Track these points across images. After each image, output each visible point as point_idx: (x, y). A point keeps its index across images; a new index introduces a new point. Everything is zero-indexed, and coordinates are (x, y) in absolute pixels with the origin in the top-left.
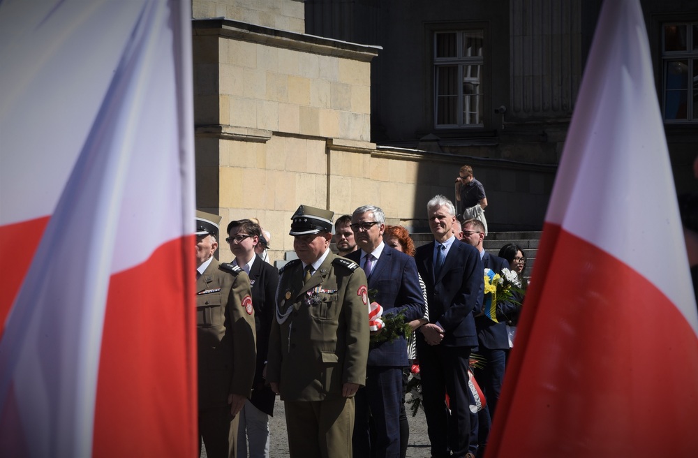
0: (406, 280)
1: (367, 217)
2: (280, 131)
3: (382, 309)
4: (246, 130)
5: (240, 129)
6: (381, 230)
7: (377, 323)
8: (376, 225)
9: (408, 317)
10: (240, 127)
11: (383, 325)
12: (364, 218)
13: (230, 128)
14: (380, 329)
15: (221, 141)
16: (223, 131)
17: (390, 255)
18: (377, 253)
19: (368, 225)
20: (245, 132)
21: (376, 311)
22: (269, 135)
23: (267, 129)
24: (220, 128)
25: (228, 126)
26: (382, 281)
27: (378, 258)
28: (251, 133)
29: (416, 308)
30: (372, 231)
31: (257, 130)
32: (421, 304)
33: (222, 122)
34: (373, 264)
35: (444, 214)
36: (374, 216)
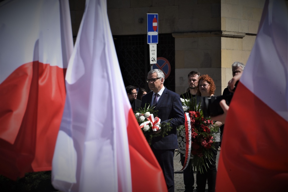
0: (174, 106)
1: (154, 76)
2: (249, 33)
3: (160, 120)
4: (234, 33)
5: (231, 32)
6: (162, 81)
7: (157, 127)
8: (159, 79)
9: (175, 124)
10: (230, 32)
11: (160, 128)
12: (152, 76)
13: (226, 32)
14: (158, 130)
15: (222, 38)
16: (223, 33)
17: (167, 93)
18: (160, 93)
19: (154, 80)
20: (233, 34)
21: (157, 122)
22: (244, 35)
23: (243, 32)
24: (222, 32)
25: (225, 31)
26: (162, 107)
27: (161, 95)
28: (236, 34)
29: (180, 120)
30: (156, 83)
31: (238, 33)
32: (183, 118)
33: (222, 29)
34: (158, 98)
35: (240, 70)
36: (157, 75)
